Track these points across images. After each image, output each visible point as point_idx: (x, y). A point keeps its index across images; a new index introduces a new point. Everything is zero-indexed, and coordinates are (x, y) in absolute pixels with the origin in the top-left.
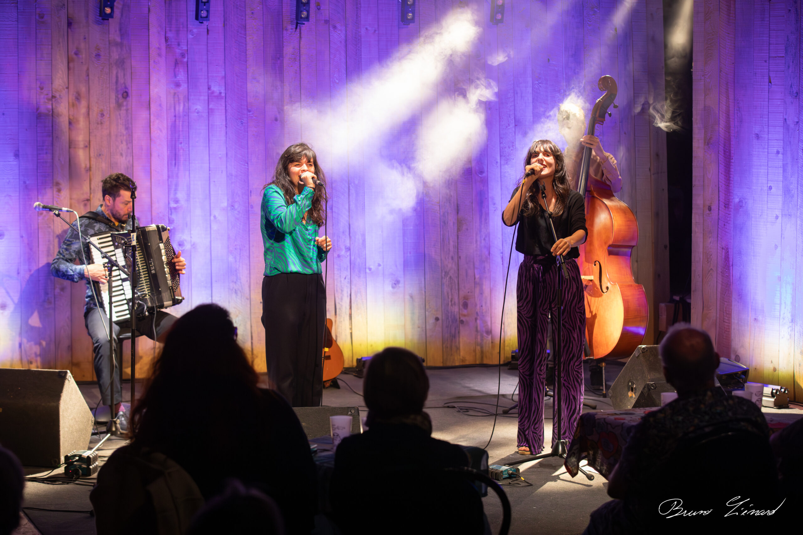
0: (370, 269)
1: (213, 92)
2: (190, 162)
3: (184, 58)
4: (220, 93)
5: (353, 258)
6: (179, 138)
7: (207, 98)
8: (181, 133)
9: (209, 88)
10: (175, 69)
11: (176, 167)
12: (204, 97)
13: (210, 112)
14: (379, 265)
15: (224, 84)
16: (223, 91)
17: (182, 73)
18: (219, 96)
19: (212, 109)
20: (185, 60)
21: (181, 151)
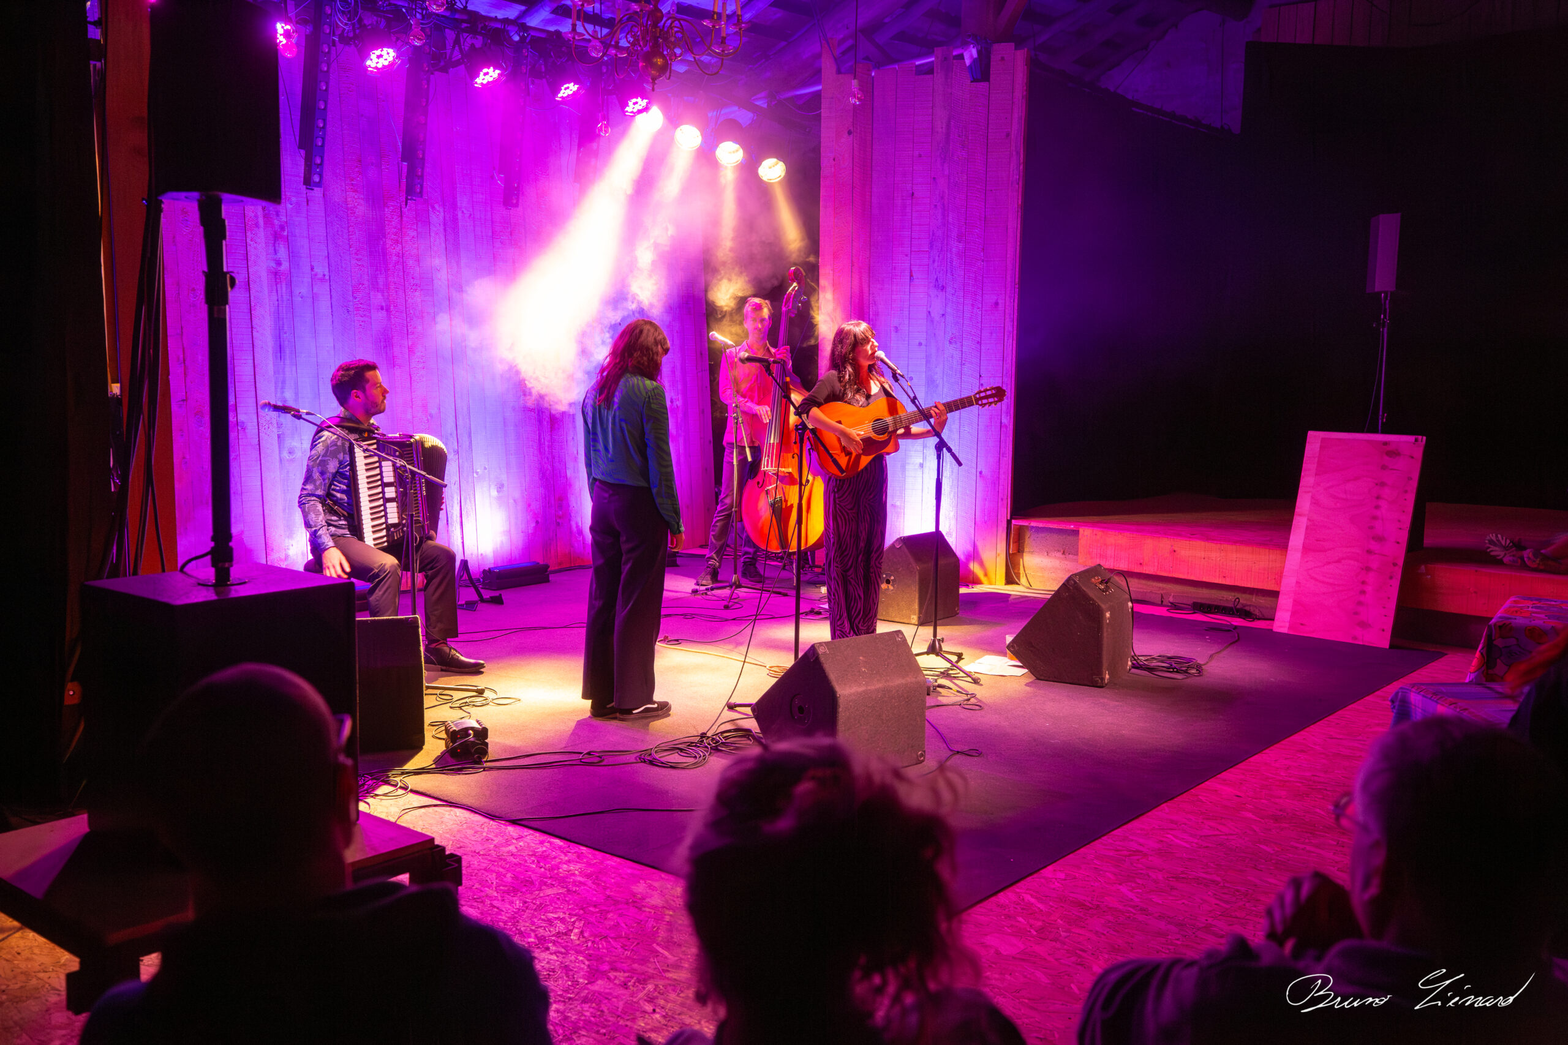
0: (477, 473)
1: (316, 275)
2: (297, 355)
3: (284, 230)
4: (324, 275)
5: (461, 461)
6: (283, 327)
7: (310, 280)
8: (285, 320)
9: (312, 269)
10: (274, 244)
11: (282, 361)
12: (307, 279)
13: (314, 297)
14: (485, 469)
15: (327, 265)
16: (327, 273)
17: (283, 249)
18: (322, 280)
19: (316, 294)
20: (285, 233)
21: (286, 343)
